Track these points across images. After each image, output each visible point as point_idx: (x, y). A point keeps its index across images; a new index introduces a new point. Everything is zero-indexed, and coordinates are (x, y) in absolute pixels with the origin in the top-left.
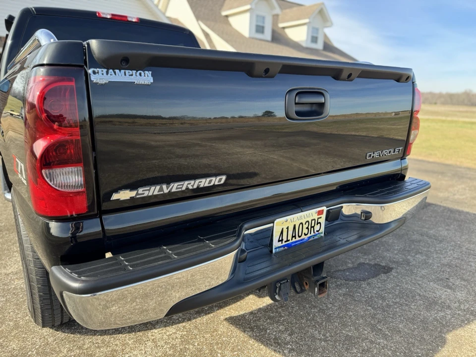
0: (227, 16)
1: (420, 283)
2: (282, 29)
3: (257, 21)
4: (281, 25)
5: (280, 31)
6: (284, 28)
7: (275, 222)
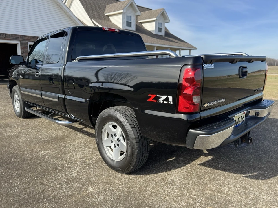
0: (108, 16)
1: (267, 146)
2: (141, 24)
3: (127, 19)
4: (139, 21)
5: (139, 25)
6: (141, 23)
7: (235, 116)
